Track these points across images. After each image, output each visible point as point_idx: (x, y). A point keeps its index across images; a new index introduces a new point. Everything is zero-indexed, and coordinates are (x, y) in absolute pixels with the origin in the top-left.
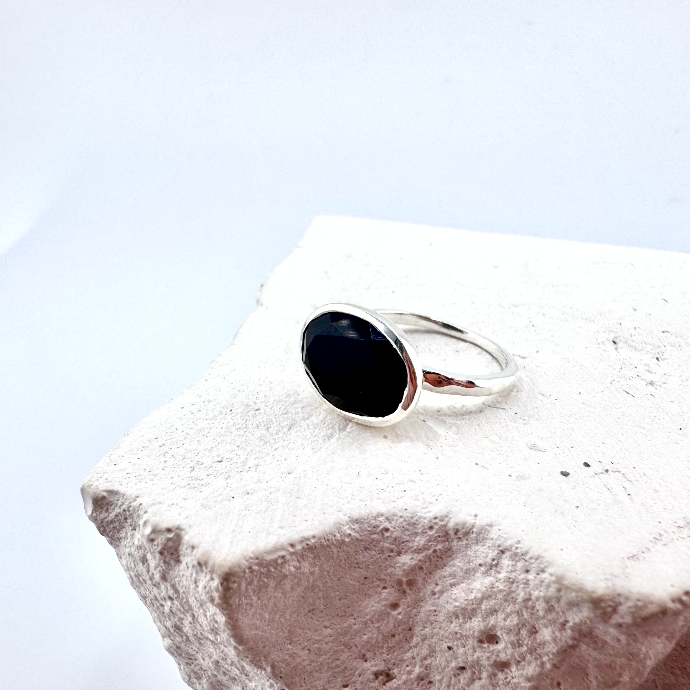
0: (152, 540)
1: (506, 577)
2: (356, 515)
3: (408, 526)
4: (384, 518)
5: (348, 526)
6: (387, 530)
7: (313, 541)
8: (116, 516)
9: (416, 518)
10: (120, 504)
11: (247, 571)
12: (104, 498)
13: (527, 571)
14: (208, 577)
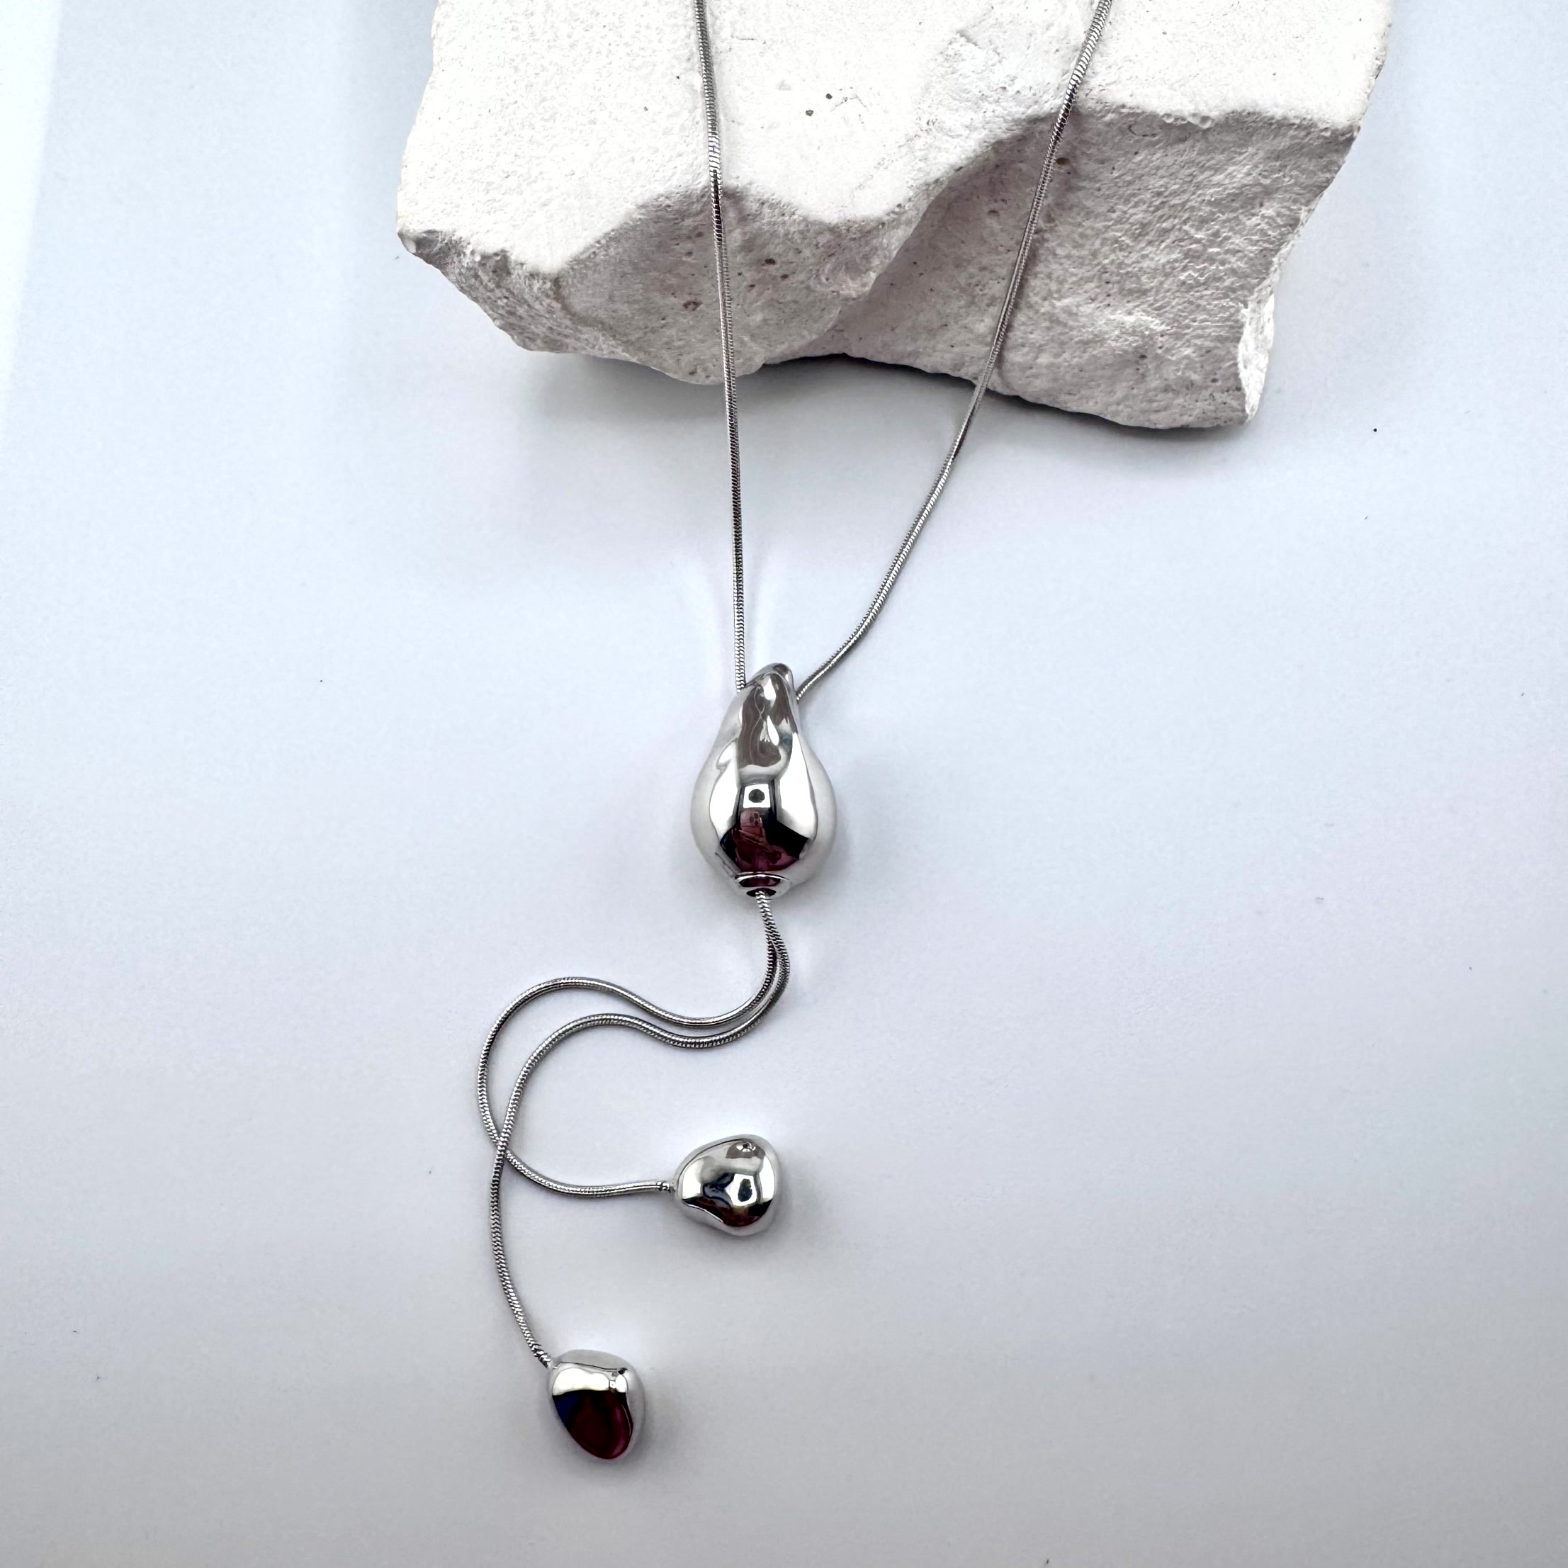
0: (484, 265)
1: (768, 221)
2: (640, 202)
3: (684, 199)
4: (663, 198)
5: (636, 213)
6: (669, 206)
7: (613, 233)
8: (440, 249)
9: (689, 192)
10: (440, 240)
11: (571, 271)
12: (425, 238)
13: (783, 215)
14: (541, 281)
